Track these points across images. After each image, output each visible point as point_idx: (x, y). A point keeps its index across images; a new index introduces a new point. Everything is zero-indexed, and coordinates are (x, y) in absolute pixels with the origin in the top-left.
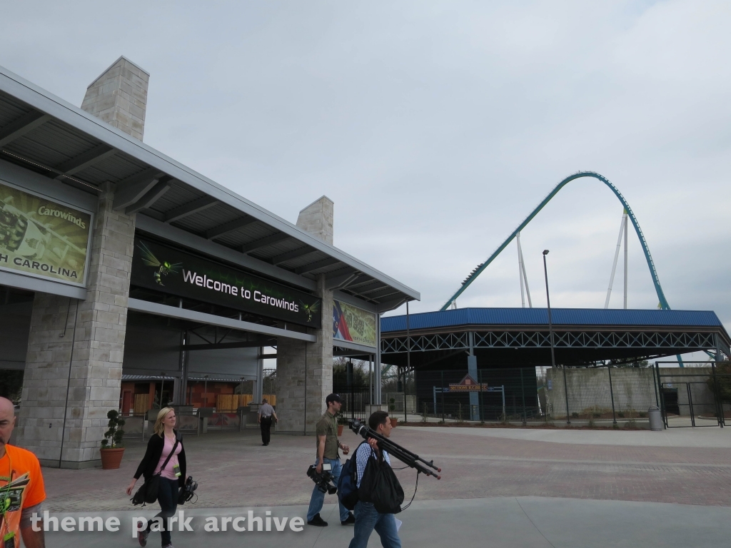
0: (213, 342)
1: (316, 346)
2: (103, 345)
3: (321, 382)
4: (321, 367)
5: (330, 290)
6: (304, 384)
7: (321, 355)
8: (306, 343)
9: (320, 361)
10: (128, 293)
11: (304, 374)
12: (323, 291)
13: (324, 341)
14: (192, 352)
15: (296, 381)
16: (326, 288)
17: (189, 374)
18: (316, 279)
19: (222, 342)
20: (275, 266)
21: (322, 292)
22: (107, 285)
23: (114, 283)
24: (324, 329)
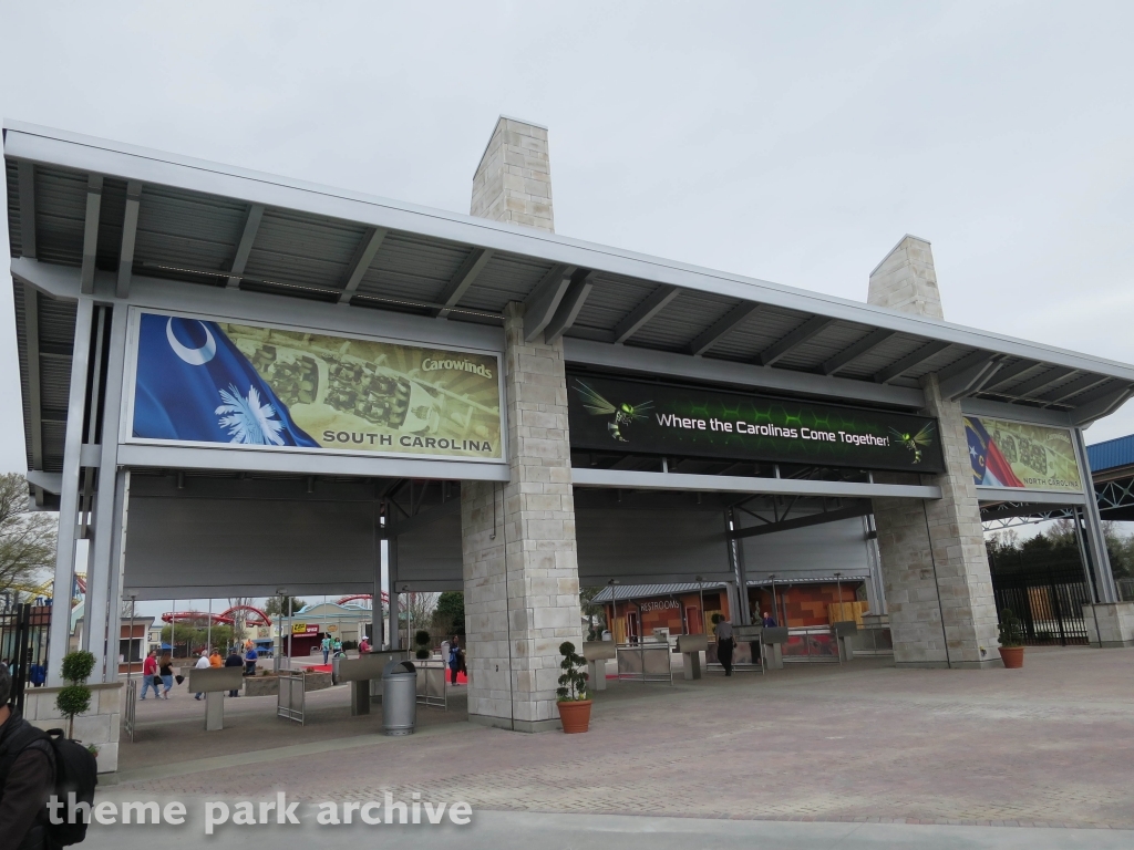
0: (774, 521)
1: (941, 505)
2: (542, 545)
3: (964, 569)
4: (959, 543)
5: (953, 399)
6: (933, 575)
7: (955, 521)
8: (922, 502)
9: (954, 531)
10: (569, 461)
11: (929, 558)
12: (938, 404)
13: (956, 494)
14: (746, 541)
15: (918, 571)
16: (943, 397)
17: (748, 576)
18: (919, 385)
19: (787, 519)
20: (830, 376)
21: (935, 407)
22: (534, 454)
23: (544, 450)
24: (951, 472)
